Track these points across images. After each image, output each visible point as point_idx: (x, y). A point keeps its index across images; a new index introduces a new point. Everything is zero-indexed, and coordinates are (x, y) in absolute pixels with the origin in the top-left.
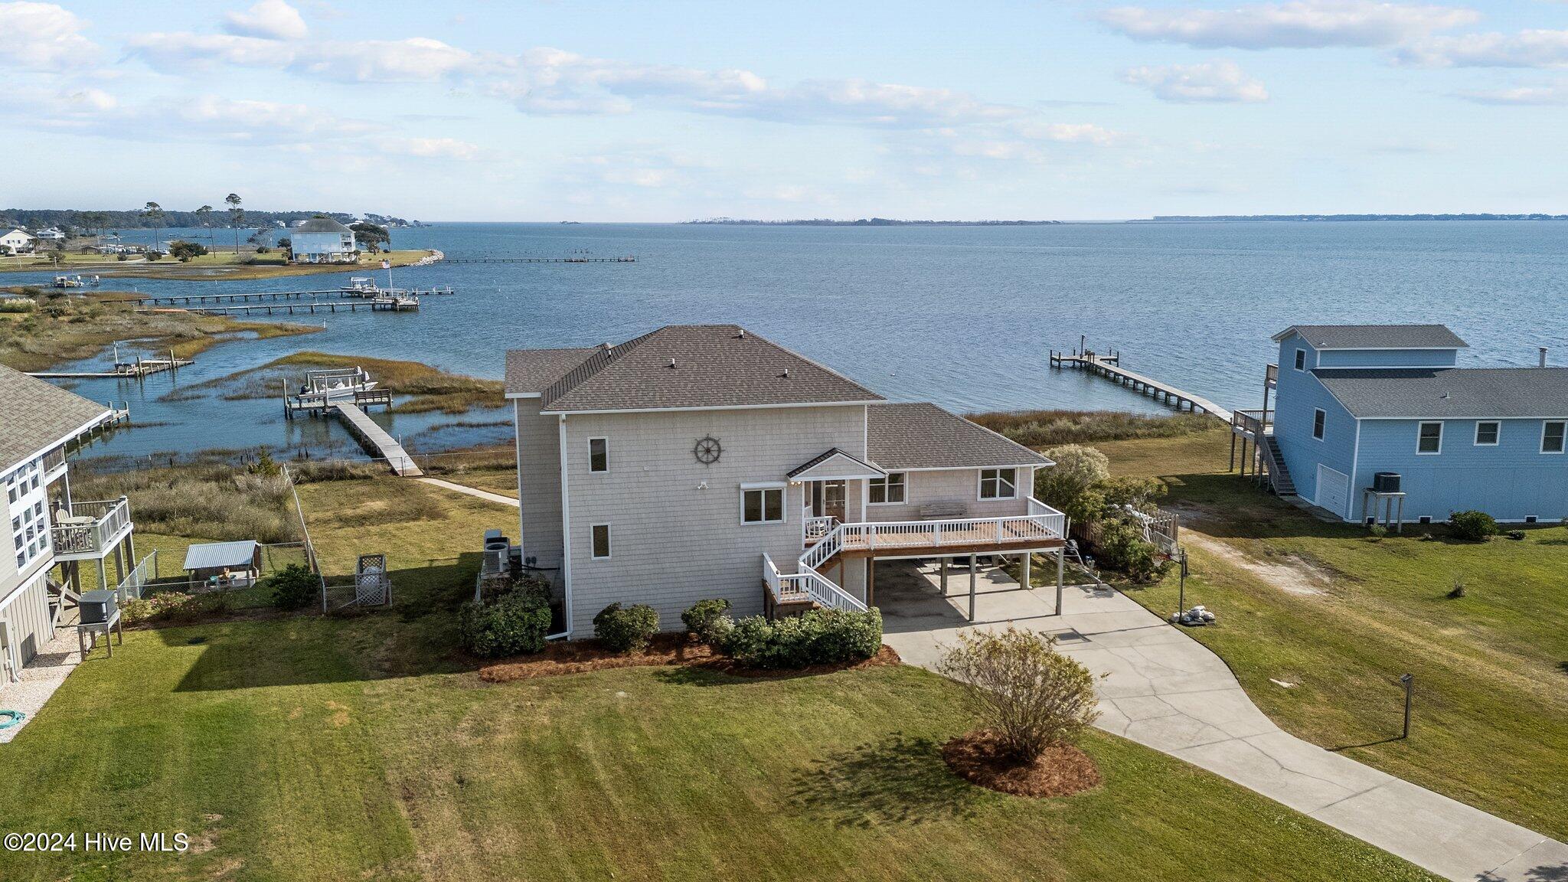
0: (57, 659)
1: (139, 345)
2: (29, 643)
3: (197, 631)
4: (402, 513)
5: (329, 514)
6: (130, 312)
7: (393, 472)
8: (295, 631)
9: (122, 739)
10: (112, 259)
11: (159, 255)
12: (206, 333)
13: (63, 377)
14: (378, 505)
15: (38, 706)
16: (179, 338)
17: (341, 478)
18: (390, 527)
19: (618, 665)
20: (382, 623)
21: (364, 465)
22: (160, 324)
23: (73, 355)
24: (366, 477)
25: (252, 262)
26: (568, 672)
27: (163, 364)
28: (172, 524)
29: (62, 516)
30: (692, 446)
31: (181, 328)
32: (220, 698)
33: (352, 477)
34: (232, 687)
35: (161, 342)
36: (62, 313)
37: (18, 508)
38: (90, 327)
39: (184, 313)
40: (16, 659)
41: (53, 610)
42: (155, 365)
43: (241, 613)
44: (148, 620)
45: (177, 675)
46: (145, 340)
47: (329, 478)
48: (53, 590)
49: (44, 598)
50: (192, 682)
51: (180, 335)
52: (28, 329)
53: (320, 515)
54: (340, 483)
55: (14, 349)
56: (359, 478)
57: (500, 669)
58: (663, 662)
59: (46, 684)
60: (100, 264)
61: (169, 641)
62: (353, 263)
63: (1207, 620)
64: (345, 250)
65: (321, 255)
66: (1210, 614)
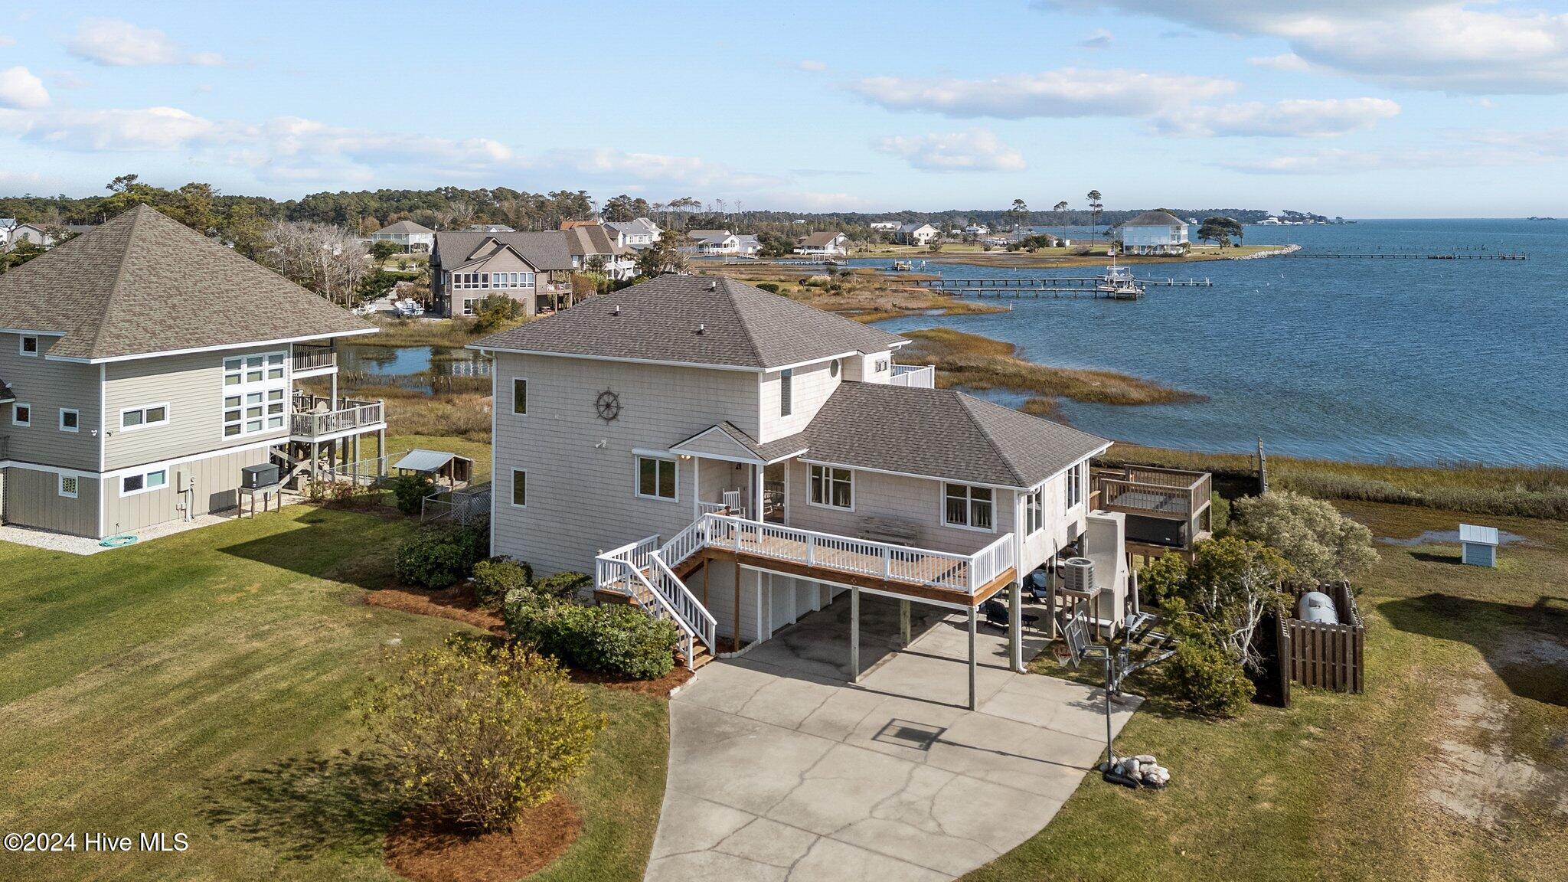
2: (224, 497)
6: (884, 290)
10: (979, 250)
11: (1017, 247)
22: (886, 300)
30: (595, 399)
31: (888, 304)
37: (238, 390)
60: (965, 254)
61: (302, 517)
62: (1180, 256)
63: (1147, 782)
64: (1175, 242)
65: (1150, 247)
66: (1162, 774)
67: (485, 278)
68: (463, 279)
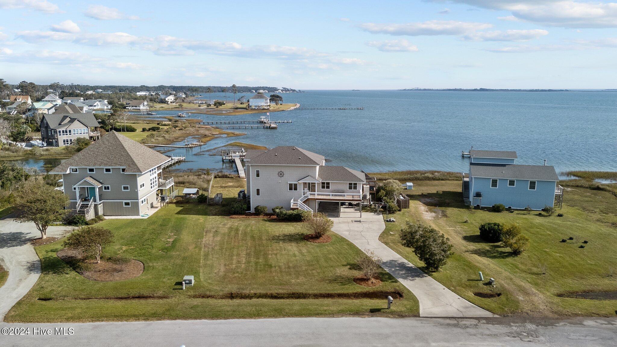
0: (157, 207)
1: (195, 138)
2: (152, 204)
3: (182, 205)
4: (235, 186)
5: (219, 185)
6: (195, 127)
7: (239, 177)
8: (200, 207)
9: (164, 220)
10: (196, 106)
11: (210, 105)
12: (213, 135)
13: (173, 147)
14: (231, 184)
15: (152, 214)
16: (205, 136)
17: (226, 177)
18: (230, 189)
19: (256, 217)
20: (217, 207)
21: (233, 174)
22: (202, 131)
23: (177, 140)
24: (232, 178)
25: (237, 108)
26: (247, 218)
27: (198, 144)
28: (185, 185)
29: (160, 180)
30: (278, 173)
31: (207, 133)
32: (182, 216)
33: (229, 177)
34: (185, 214)
35: (200, 137)
36: (177, 127)
37: (151, 177)
38: (184, 131)
39: (210, 128)
40: (149, 206)
41: (157, 199)
42: (196, 144)
43: (192, 203)
44: (174, 202)
45: (176, 212)
46: (197, 136)
47: (223, 177)
48: (158, 195)
49: (155, 196)
50: (179, 213)
51: (205, 135)
52: (167, 132)
53: (217, 185)
54: (225, 178)
55: (163, 138)
56: (230, 177)
57: (234, 216)
58: (266, 218)
59: (154, 211)
60: (193, 108)
61: (177, 206)
62: (268, 109)
63: (393, 221)
64: (266, 104)
65: (258, 106)
66: (395, 220)
67: (70, 131)
68: (61, 132)
